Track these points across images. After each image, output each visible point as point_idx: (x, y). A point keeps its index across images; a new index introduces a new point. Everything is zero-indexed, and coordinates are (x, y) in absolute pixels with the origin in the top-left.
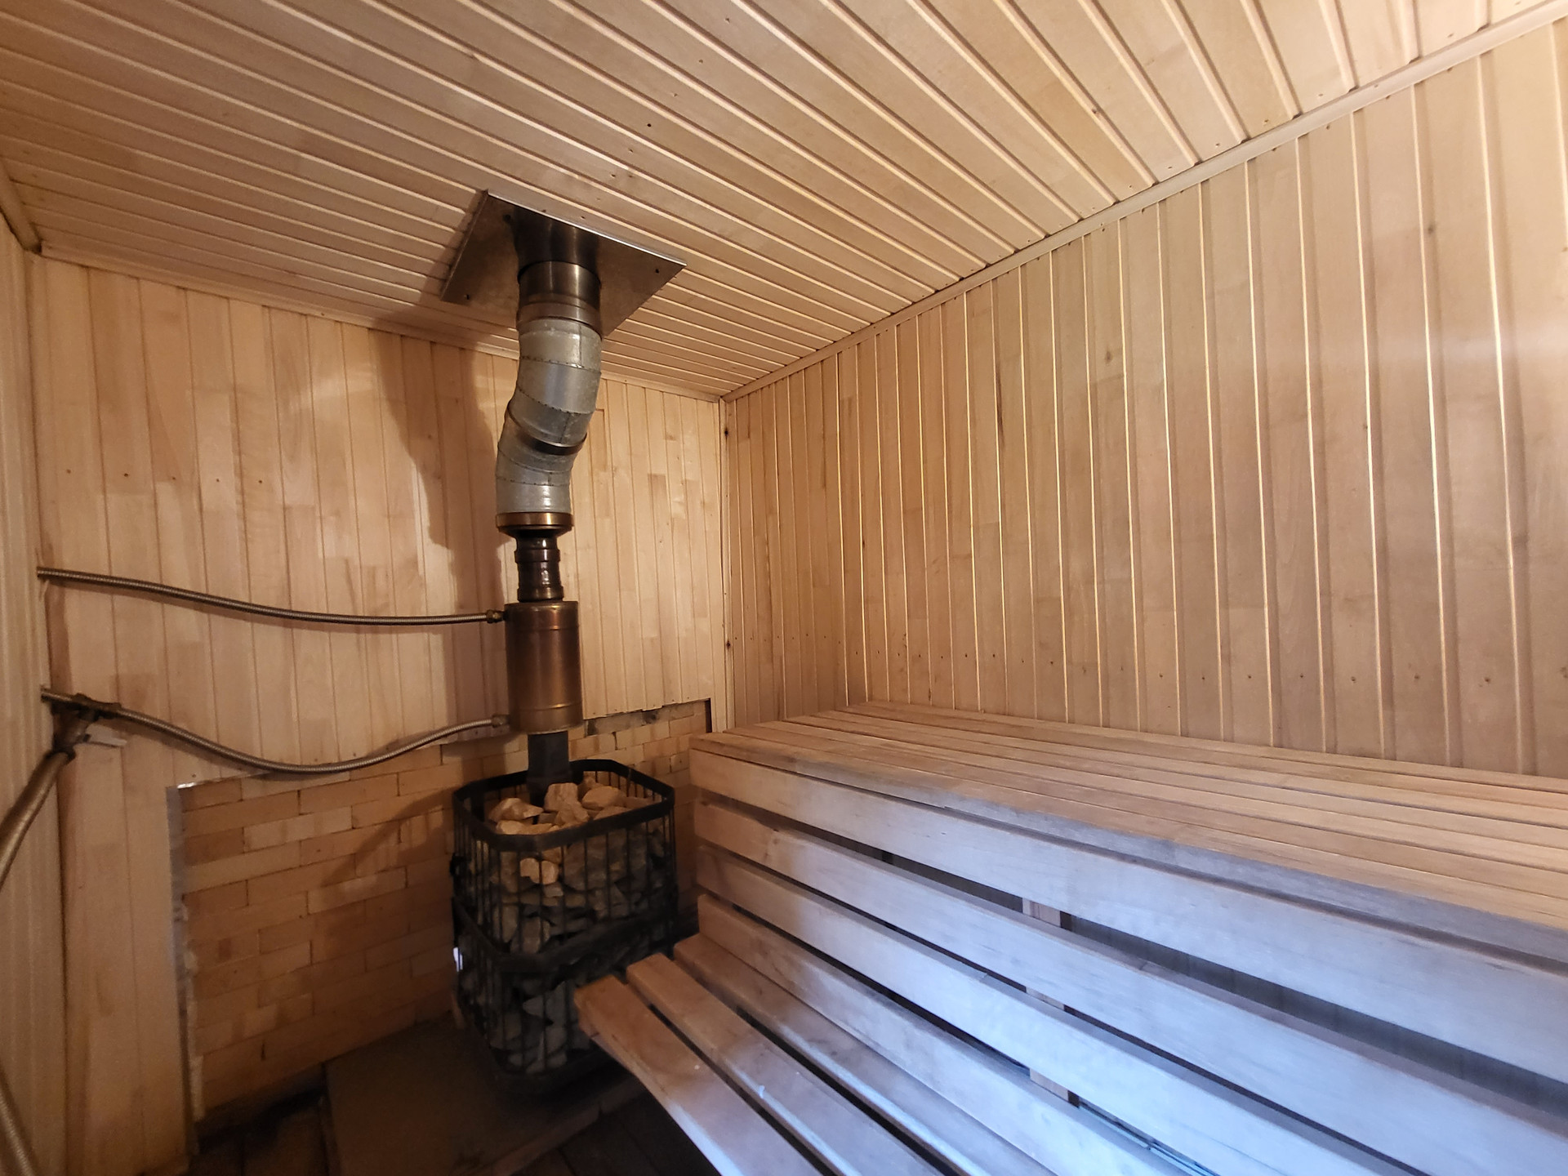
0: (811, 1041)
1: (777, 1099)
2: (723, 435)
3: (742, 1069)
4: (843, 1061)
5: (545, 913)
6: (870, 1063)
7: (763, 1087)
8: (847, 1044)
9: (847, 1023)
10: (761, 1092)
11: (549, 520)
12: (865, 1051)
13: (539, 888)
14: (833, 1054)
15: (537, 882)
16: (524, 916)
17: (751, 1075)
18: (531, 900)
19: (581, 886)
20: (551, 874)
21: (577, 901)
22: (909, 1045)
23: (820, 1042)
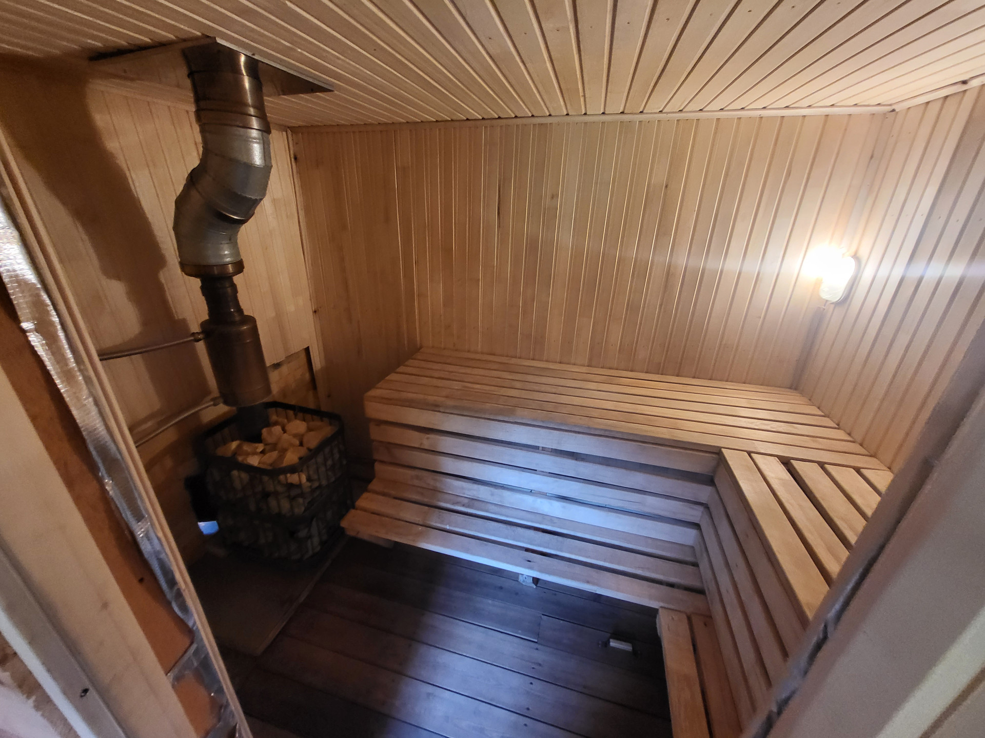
0: (453, 504)
1: (455, 527)
2: (293, 159)
3: (436, 522)
4: (469, 506)
5: (302, 495)
6: (476, 503)
7: (448, 526)
8: (466, 501)
9: (464, 494)
10: (448, 527)
11: (230, 268)
12: (473, 501)
13: (299, 486)
14: (463, 506)
15: (298, 483)
16: (292, 499)
17: (440, 523)
18: (294, 492)
19: (316, 477)
20: (304, 478)
21: (316, 484)
22: (492, 495)
23: (457, 503)
